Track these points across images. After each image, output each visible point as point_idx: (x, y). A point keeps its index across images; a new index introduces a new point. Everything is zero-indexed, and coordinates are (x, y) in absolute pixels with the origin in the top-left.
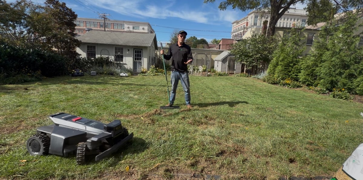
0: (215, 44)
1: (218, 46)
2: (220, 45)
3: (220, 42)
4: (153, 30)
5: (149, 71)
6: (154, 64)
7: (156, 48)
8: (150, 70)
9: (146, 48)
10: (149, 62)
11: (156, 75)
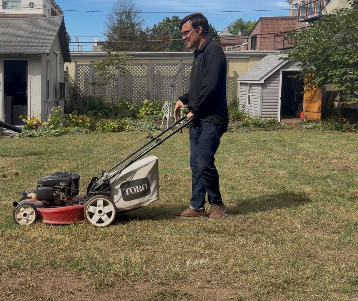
0: (240, 34)
1: (250, 40)
2: (254, 38)
3: (254, 28)
4: (57, 7)
5: (47, 121)
6: (62, 102)
7: (67, 57)
8: (49, 120)
9: (37, 57)
10: (46, 97)
11: (65, 133)
